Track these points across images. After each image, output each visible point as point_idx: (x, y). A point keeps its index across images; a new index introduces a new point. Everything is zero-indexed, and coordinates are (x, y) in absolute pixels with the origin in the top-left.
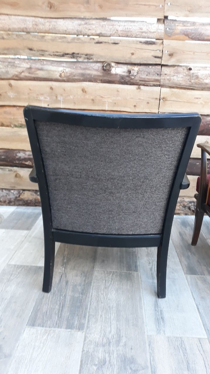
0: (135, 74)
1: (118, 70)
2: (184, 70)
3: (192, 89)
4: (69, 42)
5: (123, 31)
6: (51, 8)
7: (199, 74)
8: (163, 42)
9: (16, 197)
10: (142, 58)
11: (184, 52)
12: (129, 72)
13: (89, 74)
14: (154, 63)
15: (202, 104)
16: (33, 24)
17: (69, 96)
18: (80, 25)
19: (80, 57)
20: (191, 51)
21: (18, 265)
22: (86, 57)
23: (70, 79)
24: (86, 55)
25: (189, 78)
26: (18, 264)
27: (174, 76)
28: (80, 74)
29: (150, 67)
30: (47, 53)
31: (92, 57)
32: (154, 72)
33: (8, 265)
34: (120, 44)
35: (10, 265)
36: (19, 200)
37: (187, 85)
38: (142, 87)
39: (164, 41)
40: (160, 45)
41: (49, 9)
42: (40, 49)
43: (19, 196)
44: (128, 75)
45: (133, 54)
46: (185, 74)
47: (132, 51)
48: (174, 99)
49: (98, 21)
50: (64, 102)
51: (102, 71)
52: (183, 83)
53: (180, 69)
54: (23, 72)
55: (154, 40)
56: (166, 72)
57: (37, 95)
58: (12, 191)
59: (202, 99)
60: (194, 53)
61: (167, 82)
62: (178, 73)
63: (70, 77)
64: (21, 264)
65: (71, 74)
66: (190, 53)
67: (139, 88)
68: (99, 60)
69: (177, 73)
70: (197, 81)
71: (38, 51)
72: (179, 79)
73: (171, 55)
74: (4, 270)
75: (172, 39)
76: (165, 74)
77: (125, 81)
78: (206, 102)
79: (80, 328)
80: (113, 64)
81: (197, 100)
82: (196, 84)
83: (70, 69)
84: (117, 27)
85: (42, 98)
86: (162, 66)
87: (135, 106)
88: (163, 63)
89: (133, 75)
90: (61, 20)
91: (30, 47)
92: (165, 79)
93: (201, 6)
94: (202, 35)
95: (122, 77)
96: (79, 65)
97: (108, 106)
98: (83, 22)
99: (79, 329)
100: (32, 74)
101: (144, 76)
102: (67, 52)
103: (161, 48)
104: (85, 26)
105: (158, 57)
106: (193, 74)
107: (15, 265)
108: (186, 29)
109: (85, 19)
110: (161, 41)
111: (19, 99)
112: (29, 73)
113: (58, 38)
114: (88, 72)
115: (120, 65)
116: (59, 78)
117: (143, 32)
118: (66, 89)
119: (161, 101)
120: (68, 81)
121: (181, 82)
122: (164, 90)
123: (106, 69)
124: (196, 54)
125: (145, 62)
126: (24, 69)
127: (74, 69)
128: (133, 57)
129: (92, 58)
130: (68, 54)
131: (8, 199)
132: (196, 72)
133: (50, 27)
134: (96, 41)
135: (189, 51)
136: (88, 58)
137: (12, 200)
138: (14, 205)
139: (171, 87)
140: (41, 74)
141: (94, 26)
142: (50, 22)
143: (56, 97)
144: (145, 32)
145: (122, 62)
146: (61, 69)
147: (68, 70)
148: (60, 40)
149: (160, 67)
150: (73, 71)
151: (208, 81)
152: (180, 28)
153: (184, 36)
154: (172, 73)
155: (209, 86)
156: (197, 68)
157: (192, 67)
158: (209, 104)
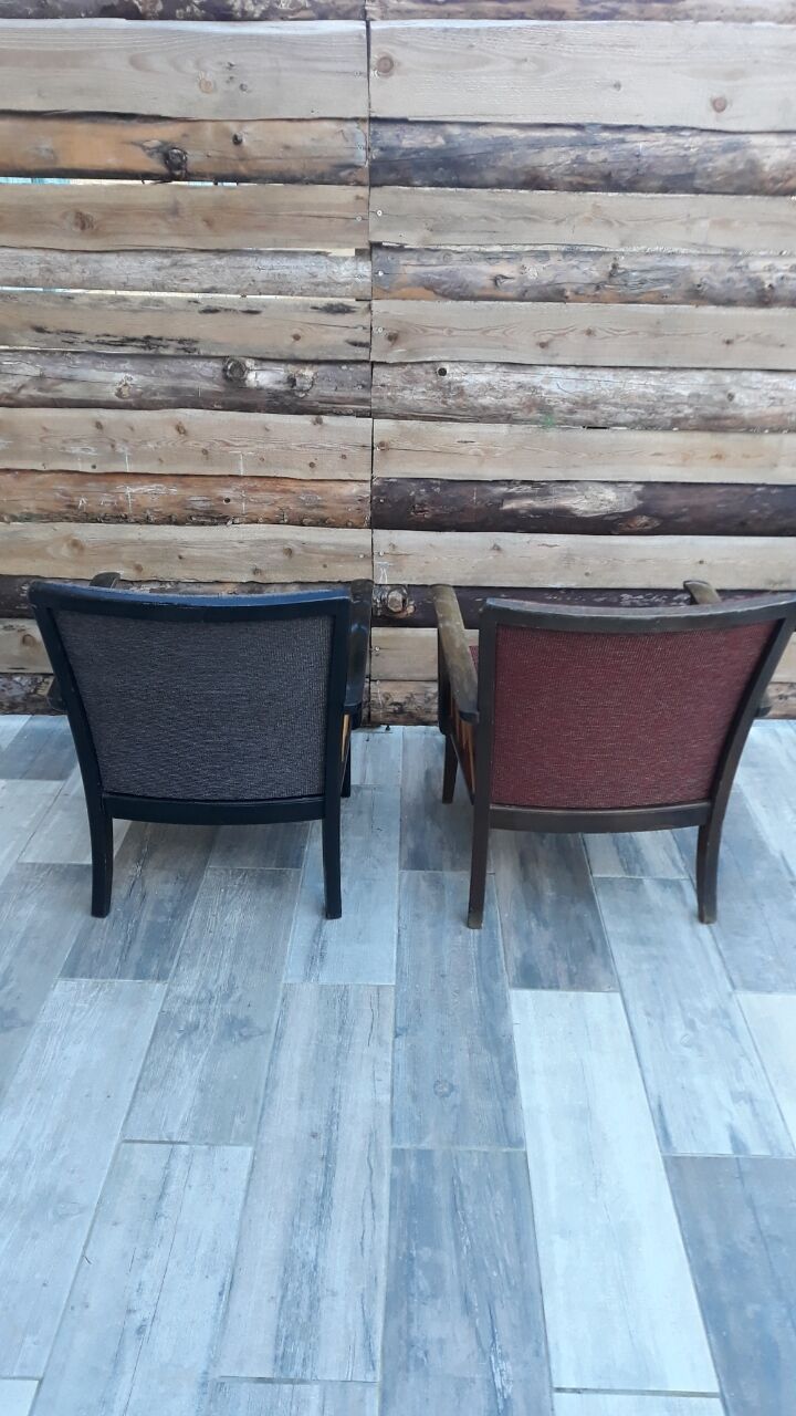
0: (308, 386)
1: (261, 378)
2: (427, 373)
3: (451, 420)
4: (135, 311)
5: (268, 281)
6: (83, 227)
7: (464, 383)
8: (370, 307)
9: (28, 694)
10: (321, 347)
11: (425, 331)
12: (292, 381)
13: (190, 390)
14: (352, 358)
15: (476, 455)
16: (41, 269)
17: (145, 442)
18: (159, 269)
19: (166, 347)
20: (442, 328)
21: (40, 864)
22: (181, 346)
23: (144, 400)
24: (181, 342)
25: (439, 394)
26: (40, 861)
27: (404, 389)
28: (167, 388)
29: (344, 367)
30: (83, 338)
31: (195, 346)
32: (354, 379)
33: (19, 865)
34: (263, 315)
35: (22, 864)
36: (34, 701)
37: (439, 410)
38: (326, 419)
39: (374, 302)
40: (363, 314)
41: (79, 230)
42: (64, 329)
43: (35, 692)
44: (289, 389)
45: (297, 338)
46: (429, 385)
47: (296, 331)
48: (407, 444)
49: (203, 256)
50: (132, 459)
51: (224, 381)
52: (428, 407)
53: (419, 371)
54: (23, 387)
55: (351, 302)
56: (383, 381)
57: (64, 442)
58: (17, 679)
59: (477, 443)
60: (450, 331)
61: (388, 404)
62: (414, 381)
63: (143, 397)
64: (47, 862)
65: (146, 389)
66: (440, 331)
67: (319, 422)
68: (213, 354)
69: (409, 382)
70: (460, 400)
71: (58, 333)
72: (416, 397)
73: (393, 338)
74: (10, 875)
75: (395, 298)
76: (383, 385)
77: (284, 402)
78: (487, 451)
79: (161, 976)
80: (249, 363)
81: (464, 448)
82: (459, 408)
83: (141, 377)
84: (253, 272)
85: (76, 450)
86: (373, 364)
87: (312, 465)
88: (373, 358)
89: (301, 390)
90: (112, 257)
91: (39, 323)
92: (381, 398)
93: (459, 218)
94: (467, 286)
95: (275, 395)
96: (164, 366)
97: (245, 466)
98: (167, 262)
99: (158, 979)
100: (47, 391)
101: (329, 392)
102: (132, 335)
103: (365, 321)
104: (174, 271)
105: (361, 345)
106: (450, 383)
107: (34, 864)
108: (426, 274)
109: (173, 252)
110: (366, 304)
111: (20, 455)
112: (40, 389)
113: (106, 302)
114: (188, 383)
115: (266, 365)
116: (117, 399)
117: (318, 285)
118: (135, 428)
119: (377, 450)
120: (140, 405)
121: (421, 404)
122: (381, 424)
123: (233, 375)
124: (455, 333)
125: (330, 357)
126: (28, 379)
127: (152, 376)
128: (298, 344)
129: (195, 350)
130: (134, 340)
131: (8, 698)
132: (458, 378)
133: (86, 275)
134: (203, 306)
135: (437, 328)
136: (184, 349)
137: (19, 700)
138: (24, 712)
139: (397, 417)
140: (69, 391)
141: (196, 271)
142: (84, 263)
143: (113, 446)
144: (324, 284)
145: (272, 357)
146: (119, 377)
147: (136, 379)
148: (112, 306)
149: (368, 367)
150: (150, 381)
151: (487, 401)
152: (410, 270)
153: (422, 289)
154: (399, 383)
155: (493, 412)
156: (461, 368)
157: (447, 367)
158: (498, 455)
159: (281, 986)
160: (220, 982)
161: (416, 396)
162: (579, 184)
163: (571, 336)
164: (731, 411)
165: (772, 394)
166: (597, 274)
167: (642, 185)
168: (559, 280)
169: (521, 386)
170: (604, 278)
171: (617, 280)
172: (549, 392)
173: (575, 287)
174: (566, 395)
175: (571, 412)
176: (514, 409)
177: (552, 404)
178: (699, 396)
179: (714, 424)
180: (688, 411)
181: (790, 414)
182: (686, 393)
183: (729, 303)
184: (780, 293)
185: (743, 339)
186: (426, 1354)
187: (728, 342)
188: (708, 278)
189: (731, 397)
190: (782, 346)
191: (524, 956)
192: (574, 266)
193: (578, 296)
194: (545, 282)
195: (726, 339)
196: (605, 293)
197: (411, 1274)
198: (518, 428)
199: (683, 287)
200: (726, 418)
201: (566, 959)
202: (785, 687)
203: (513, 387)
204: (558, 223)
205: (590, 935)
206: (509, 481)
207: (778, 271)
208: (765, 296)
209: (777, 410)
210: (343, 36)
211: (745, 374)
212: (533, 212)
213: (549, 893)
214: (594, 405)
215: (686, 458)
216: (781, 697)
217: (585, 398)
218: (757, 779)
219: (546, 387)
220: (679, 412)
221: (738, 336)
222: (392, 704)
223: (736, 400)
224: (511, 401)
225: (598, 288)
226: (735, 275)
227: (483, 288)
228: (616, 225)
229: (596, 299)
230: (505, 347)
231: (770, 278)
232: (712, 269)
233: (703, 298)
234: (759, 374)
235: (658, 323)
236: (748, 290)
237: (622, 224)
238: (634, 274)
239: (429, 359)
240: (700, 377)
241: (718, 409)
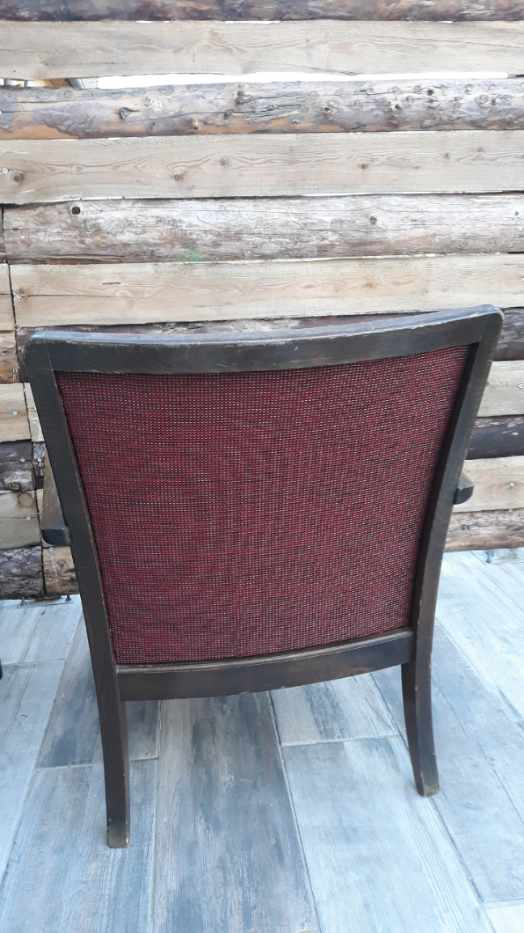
2: (60, 213)
3: (93, 262)
7: (100, 221)
11: (53, 170)
15: (125, 297)
20: (71, 165)
25: (76, 233)
27: (38, 231)
37: (77, 251)
46: (64, 225)
48: (48, 290)
52: (65, 249)
53: (52, 213)
56: (15, 224)
59: (123, 284)
60: (79, 169)
61: (23, 248)
62: (47, 223)
66: (68, 169)
69: (43, 224)
70: (98, 238)
72: (51, 239)
73: (20, 178)
75: (16, 138)
76: (15, 229)
78: (134, 292)
81: (110, 290)
82: (98, 246)
86: (4, 207)
92: (14, 242)
93: (74, 51)
94: (91, 122)
106: (85, 221)
108: (47, 109)
119: (17, 298)
121: (59, 246)
122: (18, 270)
124: (85, 170)
132: (93, 216)
135: (66, 166)
139: (36, 262)
151: (127, 237)
152: (29, 107)
153: (45, 127)
154: (32, 226)
155: (134, 249)
156: (95, 207)
157: (80, 205)
158: (147, 295)
161: (52, 237)
162: (195, 10)
163: (204, 167)
164: (376, 236)
165: (414, 216)
166: (222, 103)
167: (254, 10)
168: (185, 110)
169: (160, 220)
170: (232, 106)
171: (245, 108)
172: (190, 225)
173: (202, 117)
174: (208, 228)
175: (216, 244)
176: (155, 245)
177: (194, 237)
178: (342, 222)
179: (361, 248)
180: (332, 237)
181: (434, 235)
182: (328, 219)
183: (360, 128)
184: (407, 113)
185: (377, 163)
187: (364, 167)
188: (335, 101)
189: (373, 220)
190: (417, 168)
192: (198, 97)
193: (208, 127)
194: (172, 113)
195: (361, 163)
196: (234, 121)
198: (164, 266)
199: (312, 112)
200: (372, 243)
203: (152, 221)
204: (177, 50)
206: (164, 324)
207: (402, 93)
208: (393, 118)
209: (420, 232)
211: (383, 198)
212: (150, 42)
214: (238, 236)
215: (339, 287)
216: (463, 527)
217: (228, 230)
219: (185, 219)
220: (323, 239)
221: (373, 160)
223: (379, 223)
224: (152, 236)
225: (226, 116)
226: (362, 98)
227: (108, 123)
228: (235, 51)
229: (227, 131)
230: (137, 181)
231: (396, 99)
232: (339, 94)
233: (332, 123)
234: (399, 199)
235: (291, 150)
236: (375, 113)
237: (242, 51)
238: (261, 101)
239: (61, 199)
240: (340, 204)
241: (361, 234)
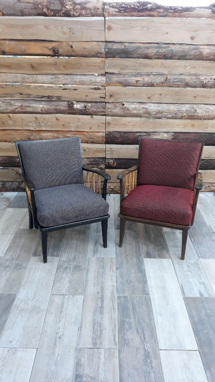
0: (89, 108)
1: (77, 106)
2: (119, 105)
3: (125, 117)
4: (45, 89)
5: (80, 82)
6: (32, 68)
7: (129, 108)
8: (105, 88)
9: (18, 187)
10: (93, 98)
11: (119, 94)
12: (85, 107)
13: (60, 109)
14: (101, 101)
15: (132, 125)
16: (22, 79)
17: (48, 122)
18: (52, 79)
19: (53, 98)
20: (123, 93)
21: (24, 229)
22: (57, 98)
23: (47, 112)
24: (57, 97)
25: (123, 110)
26: (24, 228)
27: (114, 109)
28: (54, 109)
29: (99, 103)
30: (32, 96)
31: (61, 98)
32: (101, 106)
33: (19, 229)
34: (78, 90)
36: (19, 188)
37: (123, 114)
38: (94, 116)
39: (106, 87)
40: (103, 90)
41: (31, 69)
42: (28, 94)
43: (20, 186)
44: (85, 109)
45: (87, 96)
46: (120, 108)
47: (86, 94)
48: (114, 123)
49: (63, 75)
50: (45, 127)
51: (68, 107)
52: (120, 113)
53: (117, 104)
54: (17, 108)
55: (100, 87)
57: (27, 122)
58: (15, 183)
59: (132, 122)
60: (125, 94)
61: (110, 113)
62: (116, 107)
63: (48, 111)
64: (26, 228)
65: (48, 109)
66: (123, 94)
67: (92, 117)
68: (65, 100)
70: (128, 112)
71: (26, 95)
73: (111, 96)
74: (17, 232)
75: (111, 86)
76: (108, 108)
77: (83, 112)
78: (134, 124)
80: (74, 102)
81: (129, 124)
82: (128, 113)
83: (47, 106)
84: (75, 79)
85: (30, 124)
86: (106, 103)
87: (90, 128)
88: (106, 101)
89: (88, 109)
90: (40, 76)
91: (21, 92)
92: (108, 111)
93: (127, 66)
94: (130, 83)
95: (81, 110)
96: (53, 103)
97: (73, 128)
98: (54, 77)
99: (57, 256)
100: (23, 109)
101: (94, 109)
102: (45, 95)
103: (104, 92)
104: (55, 79)
105: (103, 98)
106: (125, 107)
108: (119, 80)
109: (55, 74)
110: (104, 87)
111: (16, 126)
112: (21, 109)
113: (38, 87)
114: (59, 108)
115: (79, 103)
116: (41, 111)
117: (92, 83)
118: (45, 119)
119: (107, 124)
120: (47, 113)
121: (118, 113)
122: (108, 118)
123: (70, 105)
124: (127, 95)
125: (95, 101)
126: (18, 107)
127: (50, 106)
128: (87, 97)
129: (61, 99)
130: (45, 97)
131: (12, 187)
132: (127, 106)
133: (33, 80)
134: (63, 88)
135: (122, 93)
136: (58, 99)
137: (15, 188)
138: (17, 191)
139: (112, 116)
140: (29, 109)
141: (61, 79)
142: (33, 77)
143: (40, 123)
144: (93, 82)
145: (80, 101)
146: (41, 106)
147: (46, 106)
148: (40, 88)
149: (105, 103)
150: (49, 107)
151: (135, 112)
152: (115, 79)
153: (118, 84)
154: (112, 107)
155: (136, 114)
156: (128, 104)
157: (125, 103)
158: (137, 125)
159: (87, 258)
160: (72, 257)
161: (117, 110)
162: (158, 57)
163: (156, 95)
164: (196, 114)
165: (206, 110)
166: (162, 80)
167: (173, 58)
168: (153, 81)
169: (143, 108)
170: (164, 81)
171: (167, 81)
172: (150, 110)
173: (157, 83)
174: (155, 110)
175: (156, 114)
176: (141, 114)
177: (151, 112)
178: (188, 110)
179: (191, 117)
180: (185, 114)
181: (211, 115)
182: (185, 110)
183: (195, 87)
184: (208, 85)
185: (199, 96)
186: (129, 342)
187: (195, 97)
188: (190, 81)
189: (196, 111)
190: (208, 98)
191: (147, 250)
192: (156, 78)
193: (158, 85)
194: (149, 82)
195: (195, 96)
196: (164, 85)
197: (124, 324)
198: (142, 119)
199: (184, 83)
200: (195, 116)
201: (157, 251)
202: (210, 184)
203: (141, 108)
204: (152, 67)
205: (163, 245)
206: (140, 132)
207: (207, 79)
208: (204, 86)
209: (207, 114)
210: (98, 21)
211: (199, 105)
212: (146, 64)
213: (152, 235)
214: (162, 113)
215: (185, 126)
216: (209, 186)
217: (159, 111)
218: (203, 207)
219: (149, 108)
220: (183, 114)
221: (198, 95)
222: (110, 189)
223: (197, 111)
224: (141, 112)
225: (162, 83)
226: (197, 80)
227: (134, 83)
228: (167, 68)
229: (162, 86)
230: (139, 98)
231: (205, 81)
232: (191, 79)
233: (189, 86)
234: (203, 105)
235: (178, 92)
236: (200, 84)
237: (168, 68)
238: (172, 80)
239: (120, 101)
240: (188, 106)
241: (192, 114)
